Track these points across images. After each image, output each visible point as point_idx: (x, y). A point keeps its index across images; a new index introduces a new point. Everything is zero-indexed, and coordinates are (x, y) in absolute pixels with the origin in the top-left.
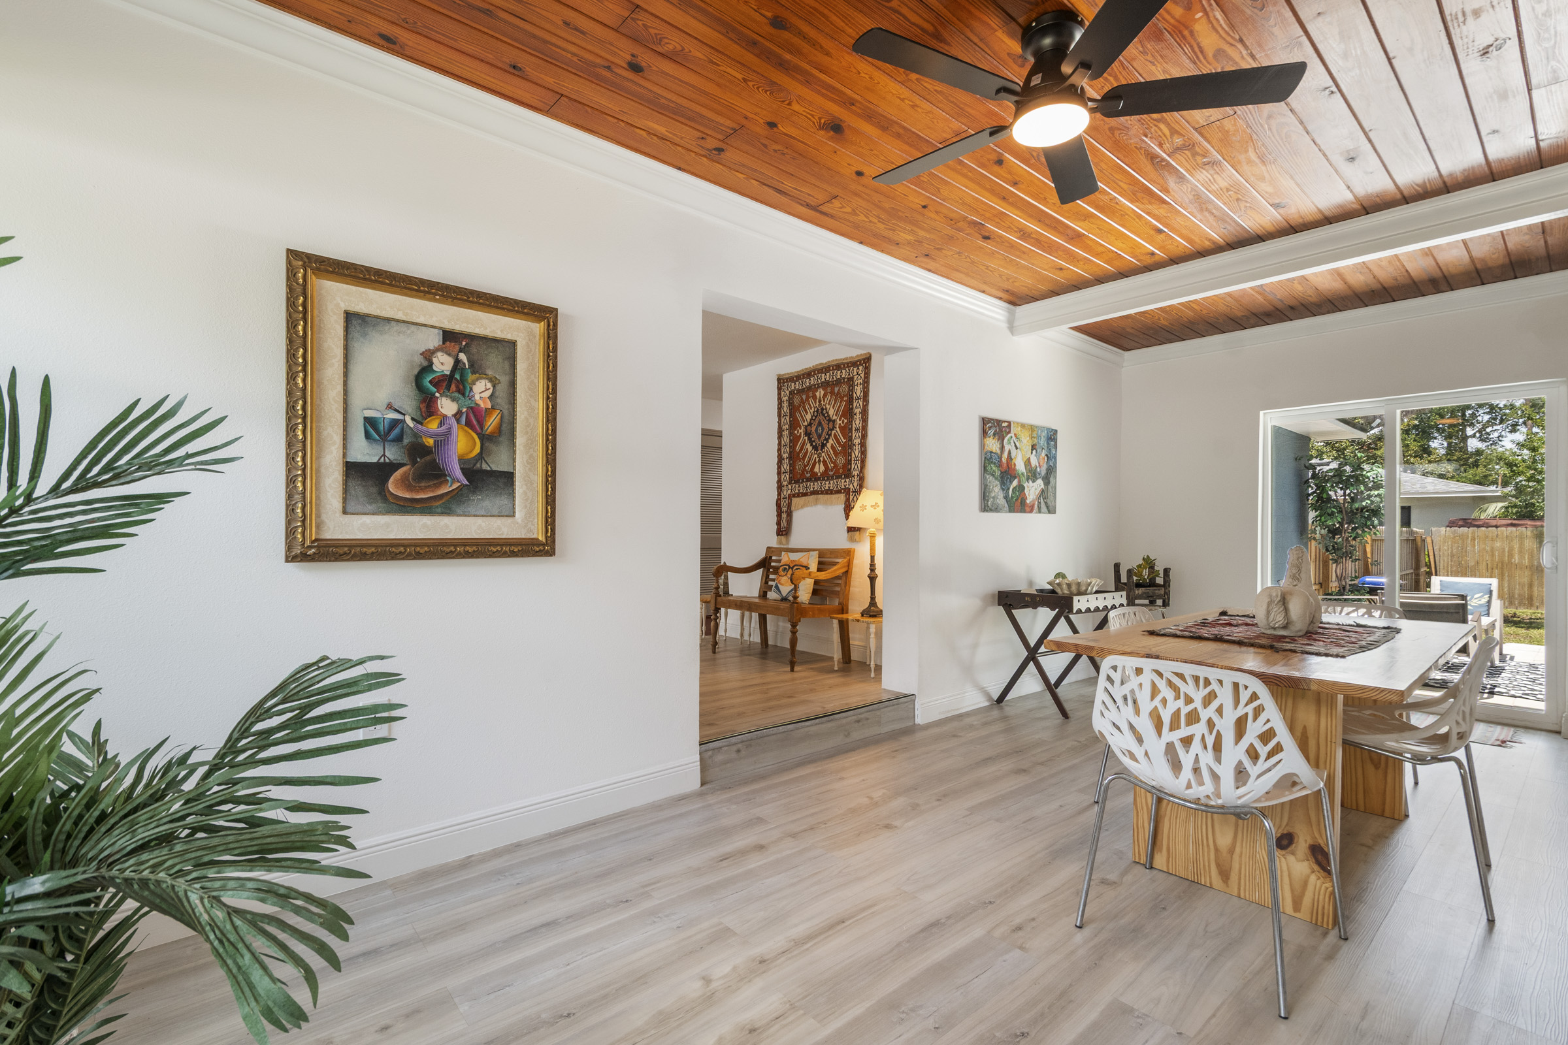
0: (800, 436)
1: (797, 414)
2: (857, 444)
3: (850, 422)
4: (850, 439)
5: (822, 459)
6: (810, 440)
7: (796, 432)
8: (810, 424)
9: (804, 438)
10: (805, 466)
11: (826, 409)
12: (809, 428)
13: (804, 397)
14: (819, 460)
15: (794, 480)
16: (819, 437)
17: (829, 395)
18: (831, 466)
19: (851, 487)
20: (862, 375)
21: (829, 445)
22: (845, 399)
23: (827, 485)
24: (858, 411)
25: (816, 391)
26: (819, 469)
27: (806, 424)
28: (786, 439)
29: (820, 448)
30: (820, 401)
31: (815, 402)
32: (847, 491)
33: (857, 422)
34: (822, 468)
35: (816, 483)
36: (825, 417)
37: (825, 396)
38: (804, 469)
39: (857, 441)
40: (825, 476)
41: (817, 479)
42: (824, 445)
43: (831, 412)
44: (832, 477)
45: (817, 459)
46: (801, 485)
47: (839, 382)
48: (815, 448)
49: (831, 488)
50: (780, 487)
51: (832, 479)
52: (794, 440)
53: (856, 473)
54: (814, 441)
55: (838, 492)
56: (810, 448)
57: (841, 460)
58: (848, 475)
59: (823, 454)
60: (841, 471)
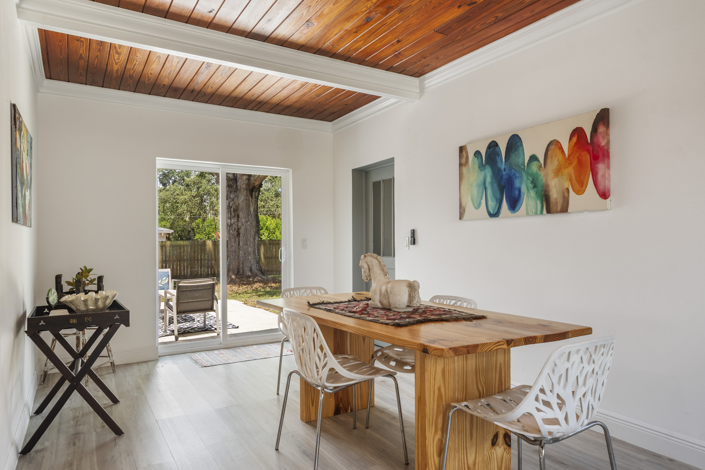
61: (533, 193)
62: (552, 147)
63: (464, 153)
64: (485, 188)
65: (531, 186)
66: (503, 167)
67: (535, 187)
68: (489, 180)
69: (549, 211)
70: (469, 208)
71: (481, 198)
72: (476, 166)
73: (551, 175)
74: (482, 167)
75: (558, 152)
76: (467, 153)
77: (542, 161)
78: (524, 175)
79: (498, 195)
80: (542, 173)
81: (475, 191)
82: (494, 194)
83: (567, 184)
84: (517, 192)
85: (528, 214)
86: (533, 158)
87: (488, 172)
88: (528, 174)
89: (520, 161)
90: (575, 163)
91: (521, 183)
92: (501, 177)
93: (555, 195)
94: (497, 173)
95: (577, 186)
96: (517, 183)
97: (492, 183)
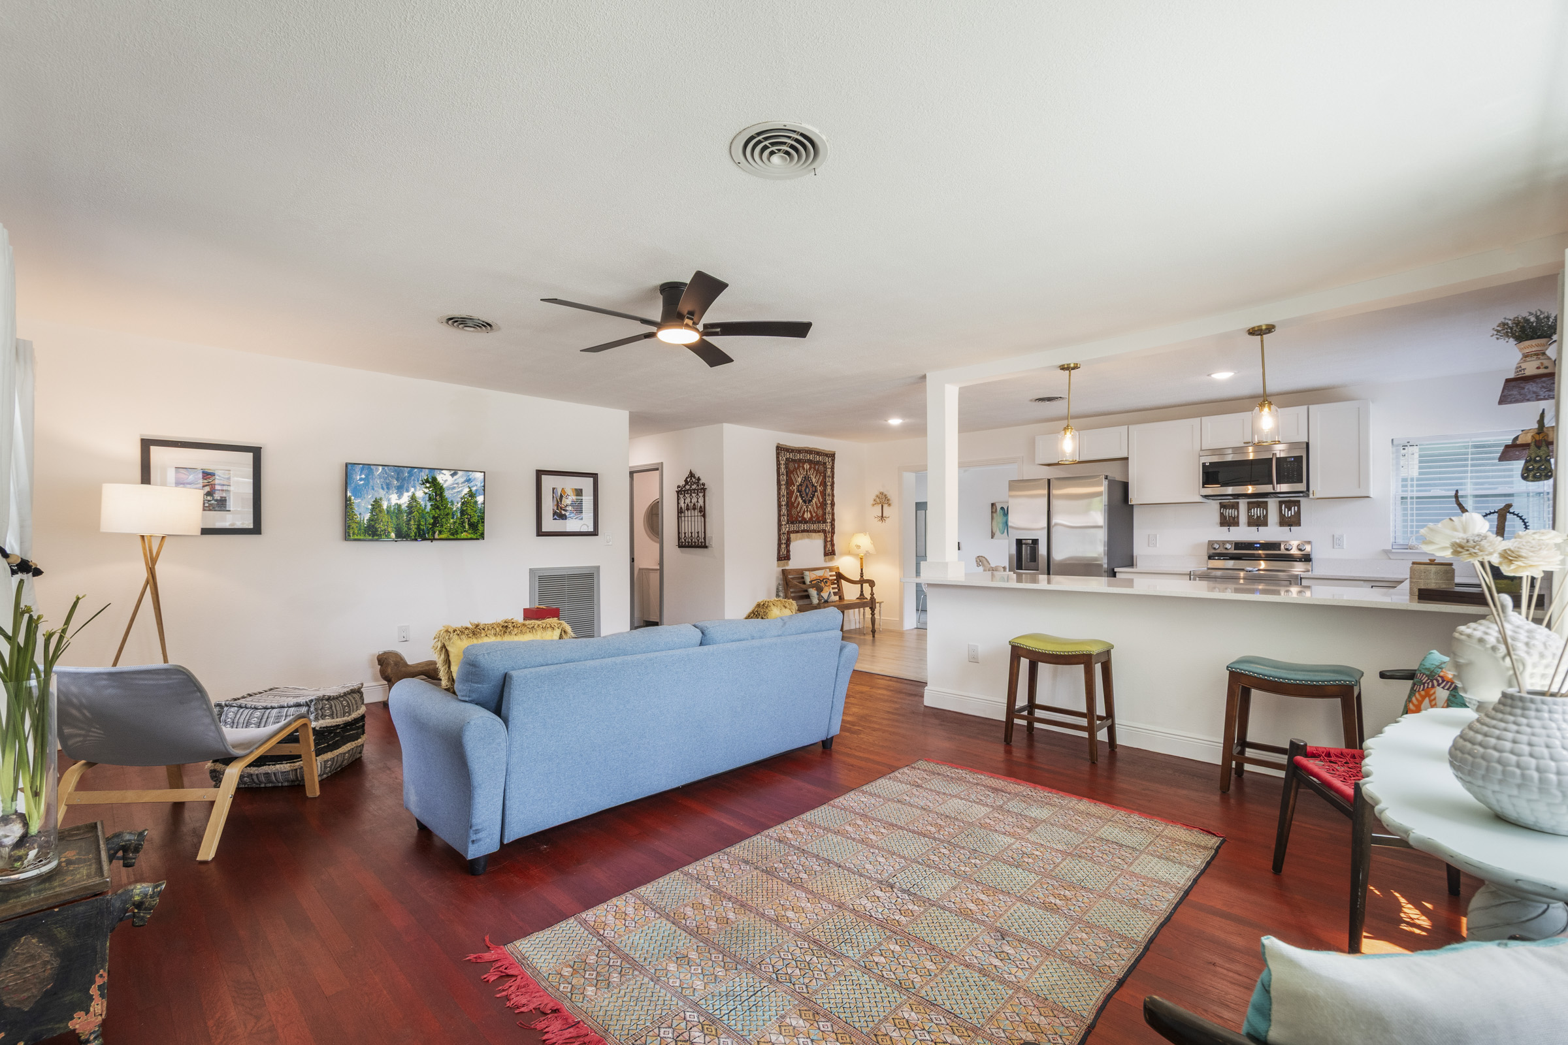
0: (794, 491)
1: (792, 476)
3: (825, 490)
4: (825, 500)
5: (809, 509)
6: (801, 495)
7: (791, 488)
8: (801, 485)
9: (796, 493)
10: (798, 513)
11: (811, 478)
12: (800, 487)
13: (796, 465)
14: (807, 510)
15: (791, 521)
16: (807, 495)
17: (812, 469)
18: (814, 515)
19: (826, 529)
20: (831, 463)
21: (814, 501)
22: (822, 475)
23: (813, 527)
24: (829, 484)
25: (804, 464)
26: (807, 516)
27: (798, 484)
28: (784, 492)
29: (807, 502)
30: (807, 472)
31: (804, 471)
32: (824, 531)
33: (829, 490)
34: (809, 516)
35: (806, 525)
36: (810, 483)
37: (810, 469)
38: (798, 514)
39: (829, 502)
40: (811, 521)
41: (806, 522)
42: (810, 501)
43: (814, 480)
44: (815, 521)
46: (795, 525)
47: (818, 463)
48: (804, 501)
49: (815, 529)
50: (780, 525)
51: (815, 523)
52: (790, 494)
53: (829, 521)
54: (804, 497)
55: (819, 532)
56: (801, 501)
57: (820, 512)
58: (825, 522)
59: (810, 507)
60: (821, 519)
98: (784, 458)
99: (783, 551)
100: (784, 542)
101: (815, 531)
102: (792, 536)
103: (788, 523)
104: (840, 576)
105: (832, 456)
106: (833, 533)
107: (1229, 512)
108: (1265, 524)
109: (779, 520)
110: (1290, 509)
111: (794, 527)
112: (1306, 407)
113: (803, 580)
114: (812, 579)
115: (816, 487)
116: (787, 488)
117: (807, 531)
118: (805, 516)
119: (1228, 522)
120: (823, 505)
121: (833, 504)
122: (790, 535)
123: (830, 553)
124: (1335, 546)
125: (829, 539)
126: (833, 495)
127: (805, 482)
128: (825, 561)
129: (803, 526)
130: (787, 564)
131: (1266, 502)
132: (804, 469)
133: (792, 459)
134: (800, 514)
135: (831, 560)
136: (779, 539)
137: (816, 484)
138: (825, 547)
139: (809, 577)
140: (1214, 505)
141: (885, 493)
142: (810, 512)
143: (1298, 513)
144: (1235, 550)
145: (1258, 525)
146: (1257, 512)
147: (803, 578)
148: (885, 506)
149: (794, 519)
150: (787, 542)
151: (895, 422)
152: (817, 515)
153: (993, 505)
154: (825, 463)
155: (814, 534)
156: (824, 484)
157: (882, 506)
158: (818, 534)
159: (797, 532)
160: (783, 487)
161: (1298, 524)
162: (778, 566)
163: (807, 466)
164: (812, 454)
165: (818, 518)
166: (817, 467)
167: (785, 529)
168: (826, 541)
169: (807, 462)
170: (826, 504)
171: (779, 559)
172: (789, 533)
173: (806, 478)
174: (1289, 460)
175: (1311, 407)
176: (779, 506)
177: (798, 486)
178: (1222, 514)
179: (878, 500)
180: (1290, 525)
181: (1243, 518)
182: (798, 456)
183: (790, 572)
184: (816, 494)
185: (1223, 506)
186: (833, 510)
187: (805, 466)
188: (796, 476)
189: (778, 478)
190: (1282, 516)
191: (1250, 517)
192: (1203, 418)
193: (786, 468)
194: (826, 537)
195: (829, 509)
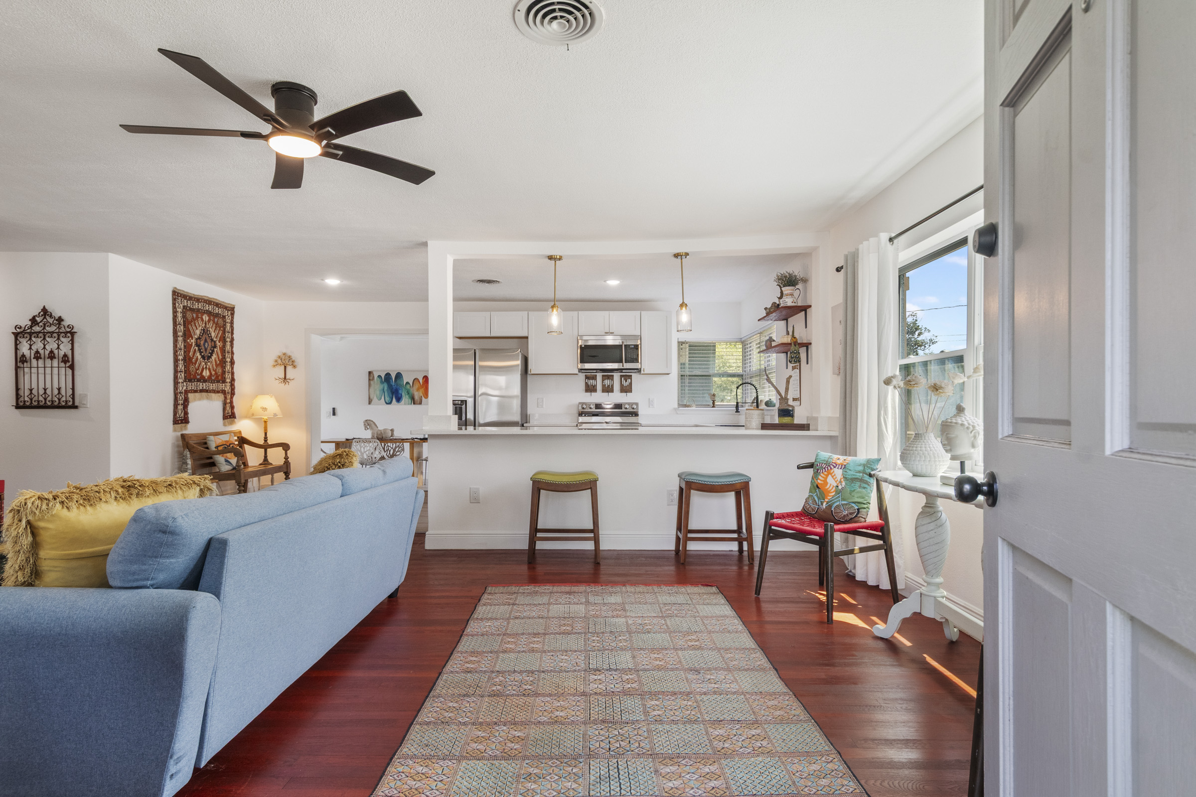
0: (192, 345)
1: (190, 327)
2: (228, 361)
3: (224, 346)
4: (224, 357)
5: (208, 366)
6: (199, 350)
7: (189, 341)
8: (199, 338)
9: (194, 347)
10: (197, 370)
11: (210, 331)
12: (198, 340)
13: (195, 315)
14: (206, 367)
15: (189, 379)
16: (206, 350)
17: (212, 322)
18: (213, 373)
19: (226, 389)
20: (230, 317)
21: (213, 358)
22: (222, 329)
23: (213, 386)
24: (228, 340)
25: (202, 315)
26: (206, 373)
27: (196, 337)
28: (181, 344)
29: (206, 358)
30: (206, 324)
31: (203, 323)
32: (224, 392)
33: (228, 347)
34: (208, 374)
35: (204, 384)
36: (209, 337)
37: (209, 321)
38: (196, 372)
39: (228, 360)
40: (209, 380)
41: (205, 381)
42: (209, 357)
43: (213, 334)
44: (214, 381)
45: (205, 366)
46: (193, 384)
47: (217, 315)
48: (203, 357)
49: (214, 389)
50: (176, 383)
51: (215, 383)
52: (187, 347)
53: (228, 380)
54: (202, 352)
55: (218, 392)
56: (199, 357)
57: (219, 370)
58: (224, 382)
59: (209, 363)
60: (220, 378)
61: (407, 396)
62: (416, 380)
63: (371, 375)
64: (384, 392)
65: (407, 393)
66: (393, 384)
67: (408, 394)
68: (386, 388)
69: (414, 404)
70: (375, 400)
71: (382, 396)
72: (379, 382)
73: (415, 390)
74: (382, 382)
75: (418, 382)
76: (373, 375)
77: (411, 385)
78: (404, 389)
79: (391, 396)
80: (411, 389)
81: (378, 392)
82: (388, 394)
83: (421, 395)
84: (400, 395)
85: (405, 404)
86: (408, 383)
87: (386, 386)
88: (405, 389)
89: (402, 383)
90: (425, 387)
91: (402, 392)
92: (393, 388)
93: (416, 398)
94: (390, 386)
95: (425, 396)
96: (400, 392)
97: (387, 390)
98: (181, 306)
99: (180, 413)
100: (181, 402)
101: (214, 391)
102: (190, 395)
103: (185, 381)
104: (243, 441)
105: (232, 309)
106: (233, 394)
107: (591, 382)
108: (612, 391)
109: (176, 378)
110: (626, 381)
111: (192, 386)
112: (639, 312)
113: (206, 446)
114: (218, 444)
115: (215, 342)
116: (185, 341)
117: (207, 391)
118: (204, 374)
119: (590, 389)
120: (223, 362)
121: (232, 363)
122: (187, 395)
123: (230, 416)
124: (650, 406)
125: (228, 401)
126: (233, 353)
127: (204, 336)
128: (224, 425)
129: (201, 386)
130: (186, 429)
131: (613, 376)
132: (202, 320)
133: (190, 308)
134: (199, 372)
135: (231, 423)
136: (176, 399)
137: (215, 339)
138: (224, 409)
139: (213, 443)
140: (582, 376)
141: (289, 353)
142: (209, 369)
143: (631, 384)
144: (596, 409)
145: (608, 392)
146: (607, 382)
147: (206, 443)
148: (289, 368)
149: (192, 376)
150: (184, 402)
151: (333, 282)
152: (216, 373)
153: (370, 373)
154: (224, 317)
155: (213, 395)
156: (224, 339)
157: (285, 367)
158: (217, 394)
159: (195, 391)
160: (180, 339)
161: (631, 391)
162: (175, 430)
163: (206, 318)
164: (211, 305)
165: (217, 377)
166: (216, 320)
167: (182, 388)
168: (225, 404)
169: (207, 313)
170: (225, 362)
171: (176, 422)
172: (186, 392)
173: (205, 331)
174: (631, 346)
175: (642, 312)
176: (176, 360)
177: (197, 339)
178: (586, 383)
179: (279, 361)
180: (626, 392)
181: (599, 387)
182: (196, 306)
183: (190, 437)
184: (215, 350)
185: (587, 378)
186: (232, 368)
187: (204, 317)
188: (194, 328)
189: (174, 328)
190: (622, 385)
191: (603, 386)
192: (580, 312)
193: (184, 317)
194: (226, 398)
195: (228, 367)
